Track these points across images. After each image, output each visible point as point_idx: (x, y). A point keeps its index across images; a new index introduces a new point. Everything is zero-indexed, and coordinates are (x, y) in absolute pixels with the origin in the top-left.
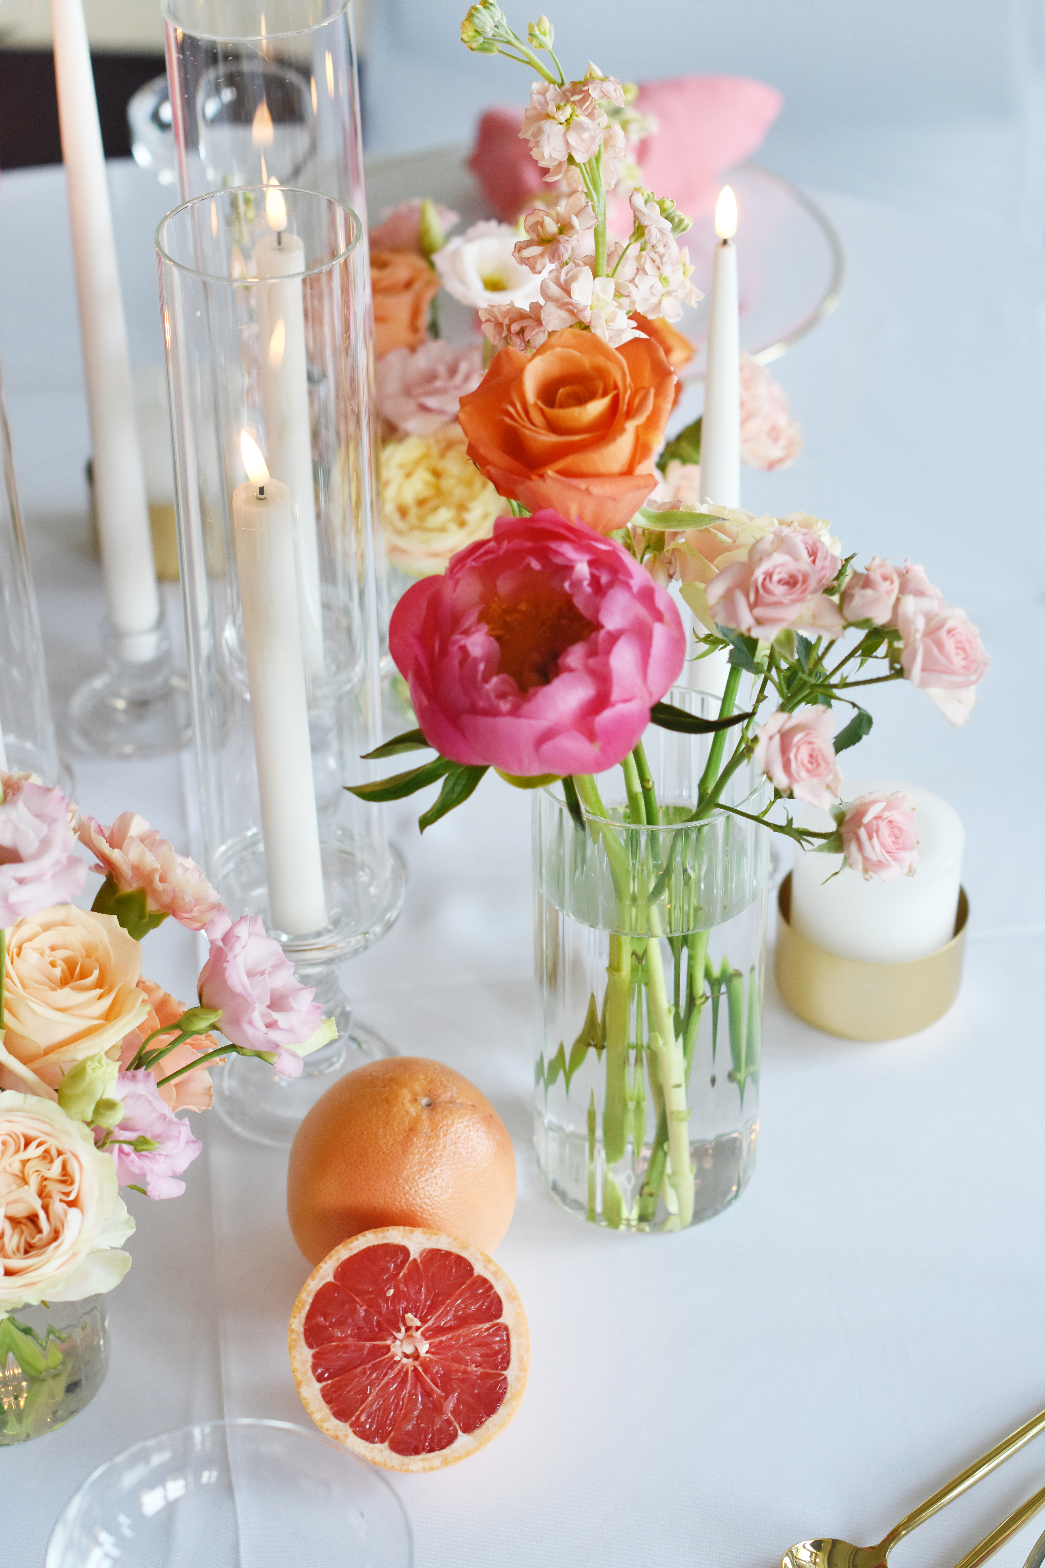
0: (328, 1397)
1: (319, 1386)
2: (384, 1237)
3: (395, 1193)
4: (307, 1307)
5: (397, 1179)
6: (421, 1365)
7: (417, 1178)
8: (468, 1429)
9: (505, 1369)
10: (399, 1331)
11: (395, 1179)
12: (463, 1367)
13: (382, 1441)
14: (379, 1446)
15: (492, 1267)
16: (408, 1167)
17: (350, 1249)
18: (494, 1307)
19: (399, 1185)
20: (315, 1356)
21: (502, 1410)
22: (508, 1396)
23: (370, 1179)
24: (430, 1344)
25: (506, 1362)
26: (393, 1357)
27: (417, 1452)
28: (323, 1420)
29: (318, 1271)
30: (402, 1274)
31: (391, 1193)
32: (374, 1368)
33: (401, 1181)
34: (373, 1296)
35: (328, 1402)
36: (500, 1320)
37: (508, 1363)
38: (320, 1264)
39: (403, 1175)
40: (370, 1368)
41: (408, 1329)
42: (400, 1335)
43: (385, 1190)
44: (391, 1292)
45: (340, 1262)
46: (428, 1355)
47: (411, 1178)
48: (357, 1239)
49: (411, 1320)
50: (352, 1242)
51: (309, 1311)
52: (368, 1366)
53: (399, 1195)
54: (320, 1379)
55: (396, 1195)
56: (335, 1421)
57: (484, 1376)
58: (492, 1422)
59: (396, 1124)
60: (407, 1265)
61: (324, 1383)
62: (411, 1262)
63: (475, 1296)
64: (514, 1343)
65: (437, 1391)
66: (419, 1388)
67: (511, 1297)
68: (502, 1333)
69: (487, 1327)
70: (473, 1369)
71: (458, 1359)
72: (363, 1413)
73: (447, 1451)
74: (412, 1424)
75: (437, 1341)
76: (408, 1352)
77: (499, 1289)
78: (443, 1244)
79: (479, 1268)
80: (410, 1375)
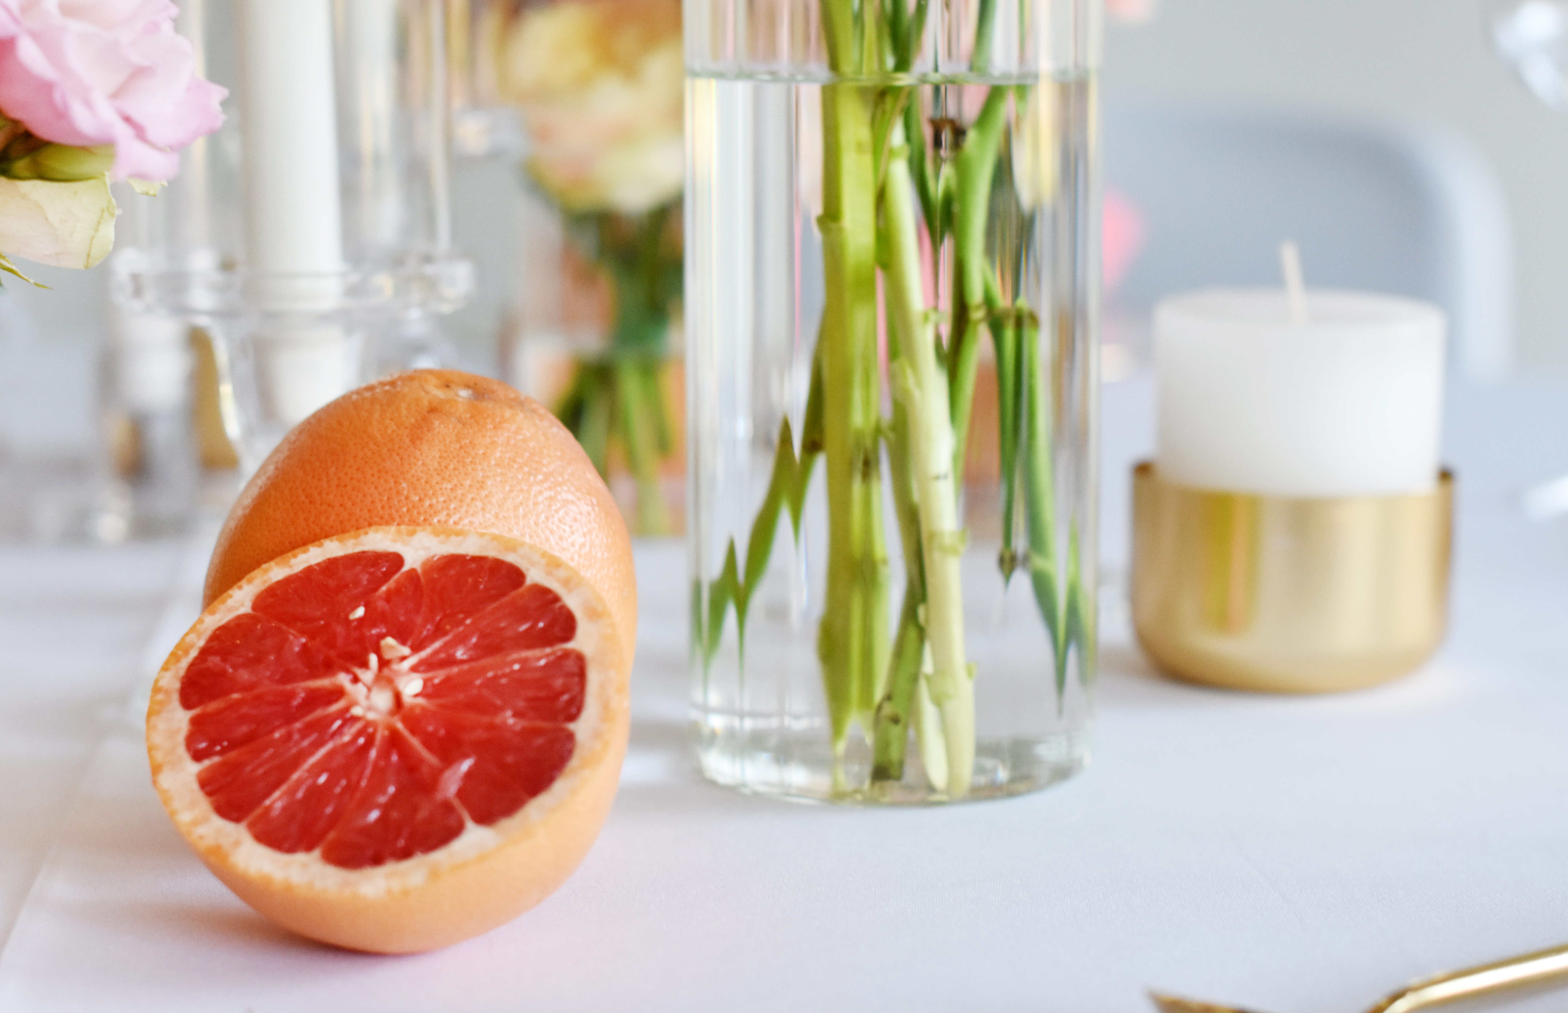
0: (211, 785)
1: (193, 769)
2: (356, 545)
3: (390, 507)
4: (194, 653)
5: (396, 482)
6: (405, 720)
7: (434, 482)
8: (485, 818)
9: (573, 717)
10: (365, 665)
11: (392, 481)
12: (486, 719)
13: (309, 848)
14: (301, 857)
15: (562, 573)
16: (420, 463)
17: (291, 567)
18: (561, 626)
19: (398, 493)
20: (197, 723)
21: (560, 787)
22: (574, 762)
23: (345, 486)
24: (426, 682)
25: (574, 710)
26: (347, 709)
27: (377, 860)
28: (196, 823)
29: (223, 602)
30: (384, 588)
31: (383, 507)
32: (308, 730)
33: (404, 485)
34: (322, 622)
35: (209, 794)
36: (570, 645)
37: (579, 709)
38: (230, 592)
39: (408, 476)
40: (300, 731)
41: (384, 663)
42: (367, 676)
43: (373, 502)
44: (360, 612)
45: (267, 585)
46: (421, 701)
47: (423, 481)
48: (305, 552)
49: (391, 647)
50: (295, 556)
51: (196, 659)
52: (298, 725)
53: (397, 511)
54: (198, 756)
55: (393, 511)
56: (218, 823)
57: (529, 733)
58: (537, 809)
59: (403, 405)
60: (396, 576)
61: (207, 763)
62: (403, 574)
63: (522, 615)
64: (594, 678)
65: (430, 758)
66: (395, 758)
67: (595, 614)
68: (570, 665)
69: (541, 657)
70: (509, 719)
71: (478, 705)
72: (276, 801)
73: (440, 856)
74: (374, 815)
75: (439, 676)
76: (382, 700)
77: (572, 601)
78: (470, 547)
79: (534, 576)
80: (381, 735)
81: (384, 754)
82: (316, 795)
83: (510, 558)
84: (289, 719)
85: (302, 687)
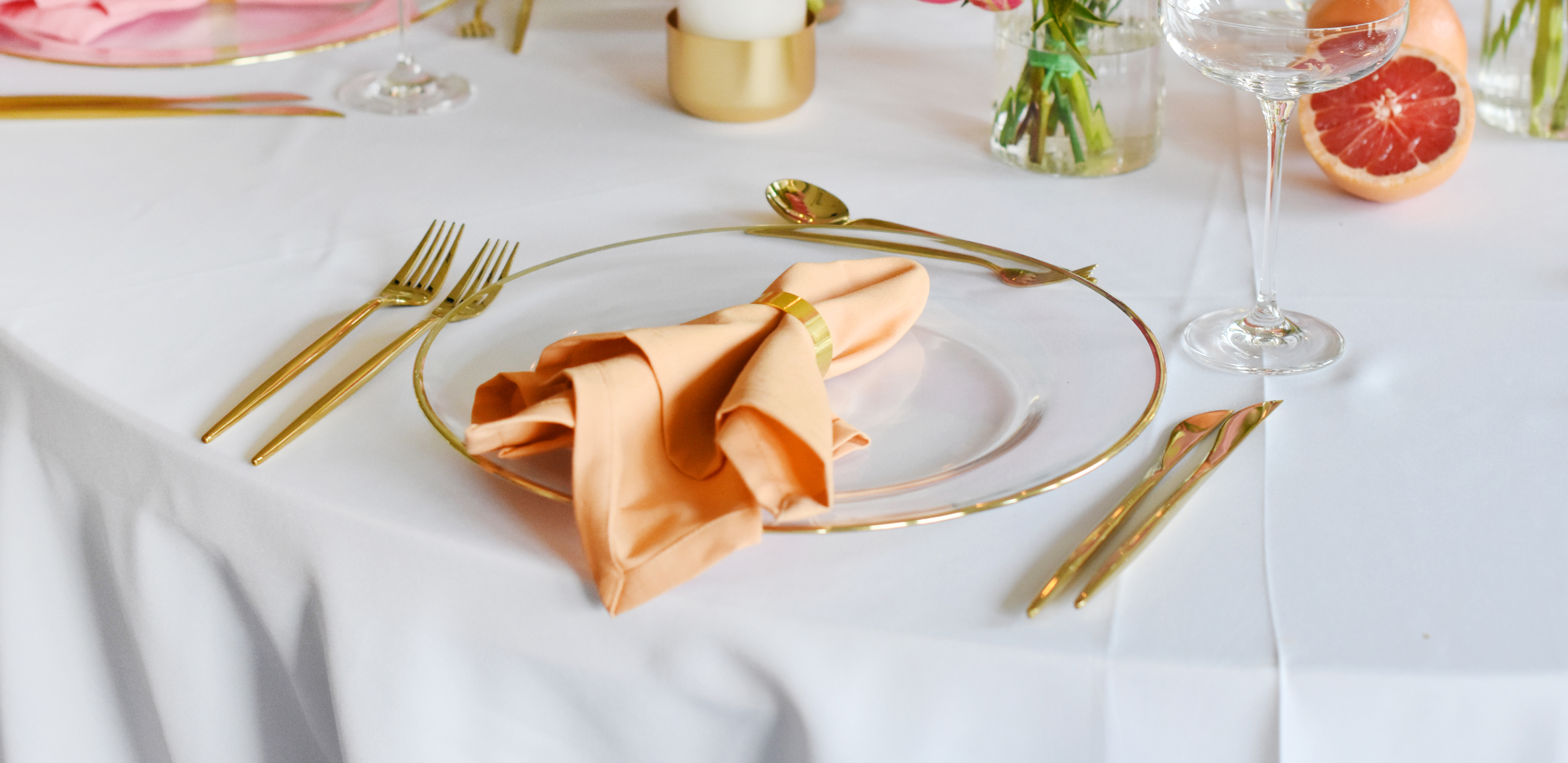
0: (1325, 140)
1: (1319, 133)
6: (1395, 122)
8: (1426, 160)
9: (1455, 124)
10: (1380, 99)
12: (1424, 123)
13: (1362, 166)
14: (1359, 170)
15: (1450, 67)
18: (1450, 89)
20: (1318, 116)
21: (1451, 151)
22: (1456, 142)
24: (1402, 107)
25: (1455, 122)
26: (1374, 116)
27: (1386, 173)
28: (1320, 154)
32: (1359, 123)
35: (1324, 144)
36: (1454, 97)
37: (1457, 122)
40: (1357, 123)
41: (1387, 99)
42: (1381, 103)
44: (1377, 77)
46: (1400, 115)
49: (1389, 93)
52: (1356, 121)
54: (1320, 129)
56: (1328, 155)
57: (1440, 130)
58: (1443, 158)
61: (1323, 132)
63: (1436, 82)
64: (1463, 111)
65: (1404, 136)
66: (1391, 135)
67: (1463, 84)
68: (1454, 105)
69: (1443, 101)
70: (1432, 124)
71: (1421, 118)
72: (1350, 149)
73: (1409, 174)
74: (1385, 157)
75: (1407, 106)
76: (1386, 113)
77: (1454, 79)
78: (1415, 53)
79: (1441, 67)
80: (1386, 127)
81: (1388, 134)
82: (1363, 148)
83: (1432, 59)
84: (1353, 117)
85: (1357, 107)
